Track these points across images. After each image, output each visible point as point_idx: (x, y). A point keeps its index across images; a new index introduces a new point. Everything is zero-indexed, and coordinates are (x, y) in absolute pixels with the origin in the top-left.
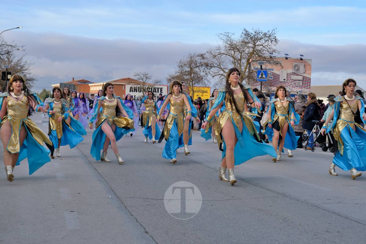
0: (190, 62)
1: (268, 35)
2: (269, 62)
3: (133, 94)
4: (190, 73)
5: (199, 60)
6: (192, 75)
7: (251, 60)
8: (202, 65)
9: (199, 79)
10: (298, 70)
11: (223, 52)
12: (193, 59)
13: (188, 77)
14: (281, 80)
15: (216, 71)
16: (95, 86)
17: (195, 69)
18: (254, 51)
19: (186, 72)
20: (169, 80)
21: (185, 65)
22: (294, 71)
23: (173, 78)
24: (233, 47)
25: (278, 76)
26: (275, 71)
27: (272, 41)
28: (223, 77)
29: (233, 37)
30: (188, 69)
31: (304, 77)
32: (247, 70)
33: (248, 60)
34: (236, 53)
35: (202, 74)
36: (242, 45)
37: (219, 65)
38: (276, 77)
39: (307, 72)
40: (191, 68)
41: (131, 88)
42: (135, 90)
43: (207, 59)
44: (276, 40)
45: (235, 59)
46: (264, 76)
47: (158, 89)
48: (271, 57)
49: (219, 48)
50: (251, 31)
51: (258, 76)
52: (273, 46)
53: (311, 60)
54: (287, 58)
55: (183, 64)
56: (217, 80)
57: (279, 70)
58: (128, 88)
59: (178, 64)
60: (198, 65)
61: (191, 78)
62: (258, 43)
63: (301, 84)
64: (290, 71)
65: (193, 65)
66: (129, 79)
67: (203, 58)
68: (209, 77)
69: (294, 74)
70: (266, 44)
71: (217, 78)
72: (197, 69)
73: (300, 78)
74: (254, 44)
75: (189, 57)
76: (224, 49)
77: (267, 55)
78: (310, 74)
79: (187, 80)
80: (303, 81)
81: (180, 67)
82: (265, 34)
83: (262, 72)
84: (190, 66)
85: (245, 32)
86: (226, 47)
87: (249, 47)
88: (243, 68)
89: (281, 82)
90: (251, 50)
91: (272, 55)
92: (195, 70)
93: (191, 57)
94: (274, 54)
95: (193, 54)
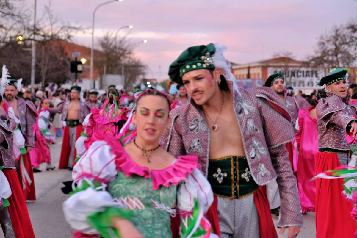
0: (334, 37)
4: (336, 52)
5: (348, 33)
6: (339, 55)
12: (339, 32)
16: (240, 69)
17: (343, 46)
19: (328, 51)
21: (328, 41)
30: (333, 47)
35: (353, 53)
40: (336, 45)
55: (326, 39)
59: (318, 41)
60: (348, 41)
65: (340, 41)
67: (355, 30)
72: (346, 47)
75: (334, 29)
92: (343, 48)
93: (337, 31)
95: (338, 26)
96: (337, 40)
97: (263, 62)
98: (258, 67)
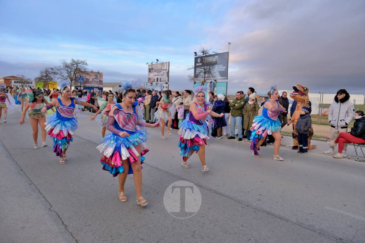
1: (83, 62)
2: (84, 73)
3: (16, 84)
4: (46, 76)
5: (50, 70)
6: (48, 77)
7: (75, 73)
8: (52, 73)
9: (51, 79)
10: (97, 77)
11: (62, 68)
12: (47, 70)
13: (45, 78)
14: (90, 81)
15: (59, 77)
18: (77, 68)
19: (44, 76)
20: (36, 79)
21: (43, 72)
22: (96, 78)
23: (37, 78)
24: (67, 66)
25: (89, 79)
26: (87, 77)
27: (85, 65)
28: (62, 79)
29: (67, 62)
30: (45, 75)
31: (100, 80)
32: (74, 77)
33: (74, 72)
34: (68, 69)
35: (52, 77)
36: (71, 66)
37: (61, 74)
38: (88, 80)
39: (101, 78)
40: (47, 74)
41: (15, 81)
42: (17, 82)
43: (54, 70)
44: (87, 64)
45: (68, 71)
46: (82, 81)
47: (30, 82)
48: (85, 71)
49: (60, 67)
50: (75, 59)
51: (79, 80)
52: (86, 67)
53: (102, 73)
54: (92, 72)
56: (60, 81)
57: (88, 77)
58: (13, 81)
60: (50, 73)
61: (47, 79)
62: (79, 65)
63: (99, 83)
64: (94, 77)
65: (48, 73)
66: (13, 76)
67: (53, 70)
68: (56, 79)
69: (95, 78)
70: (83, 65)
71: (59, 79)
72: (50, 75)
73: (98, 80)
74: (77, 65)
75: (45, 69)
76: (62, 67)
77: (83, 70)
78: (102, 79)
79: (45, 79)
80: (99, 81)
81: (41, 73)
82: (82, 61)
83: (81, 78)
84: (46, 74)
85: (72, 60)
86: (63, 66)
87: (74, 67)
88: (72, 76)
89: (90, 82)
90: (76, 68)
91: (85, 70)
94: (86, 70)
95: (47, 68)
96: (46, 72)
97: (5, 77)
98: (2, 79)
